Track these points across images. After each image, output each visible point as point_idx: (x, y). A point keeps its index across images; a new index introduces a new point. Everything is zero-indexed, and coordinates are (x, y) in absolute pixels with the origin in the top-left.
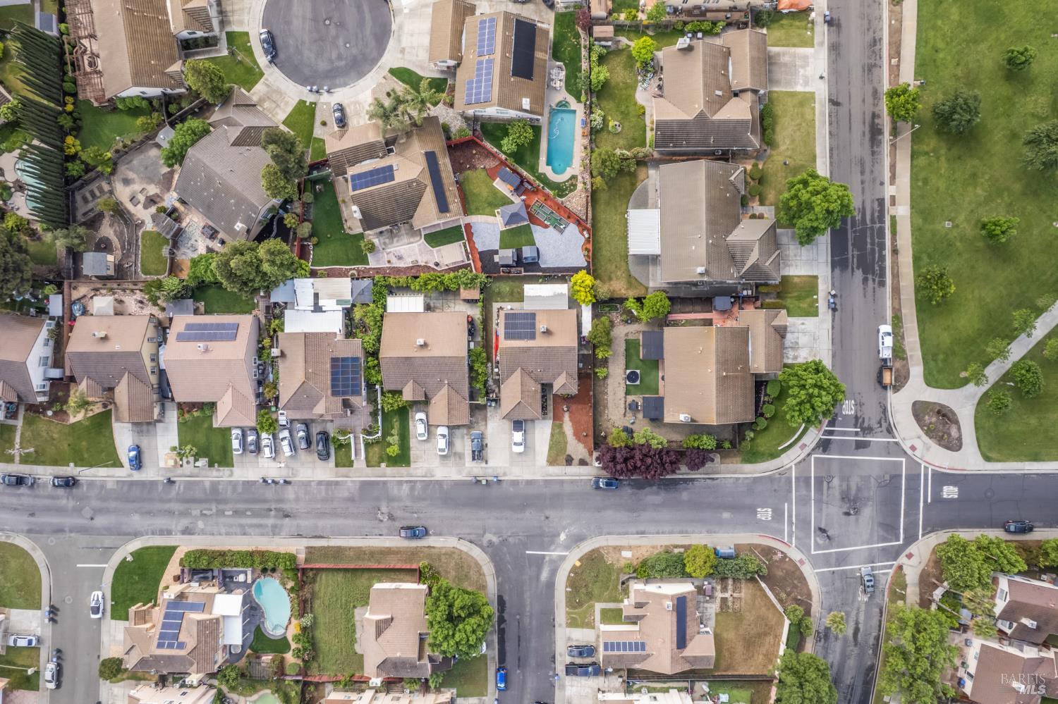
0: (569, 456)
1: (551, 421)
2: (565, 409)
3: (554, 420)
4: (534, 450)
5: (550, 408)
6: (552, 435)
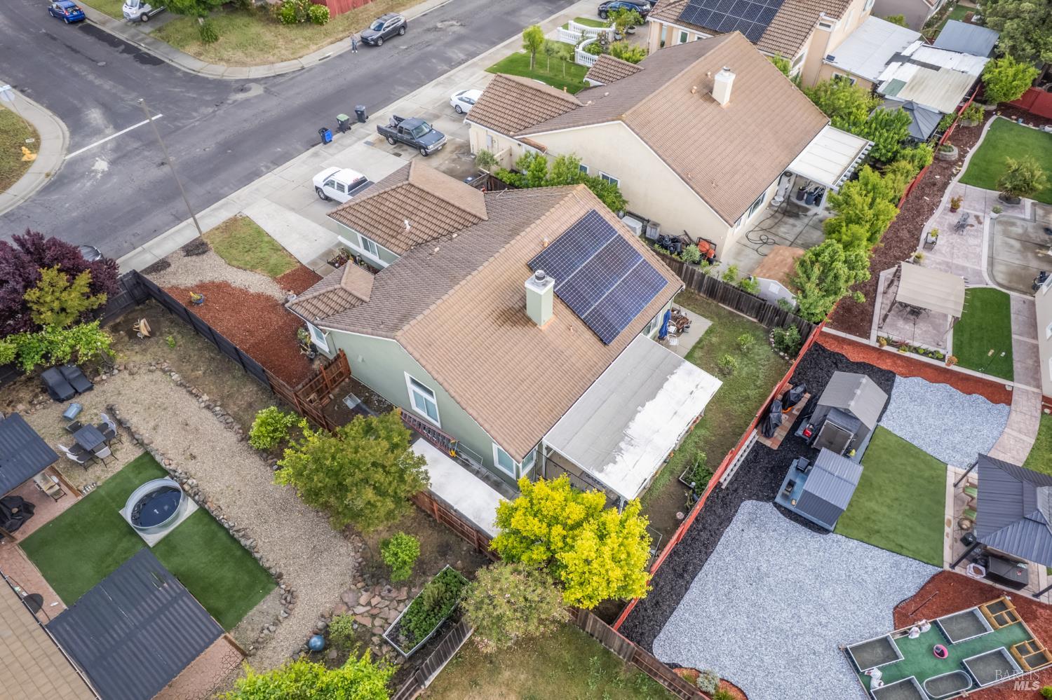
0: (202, 253)
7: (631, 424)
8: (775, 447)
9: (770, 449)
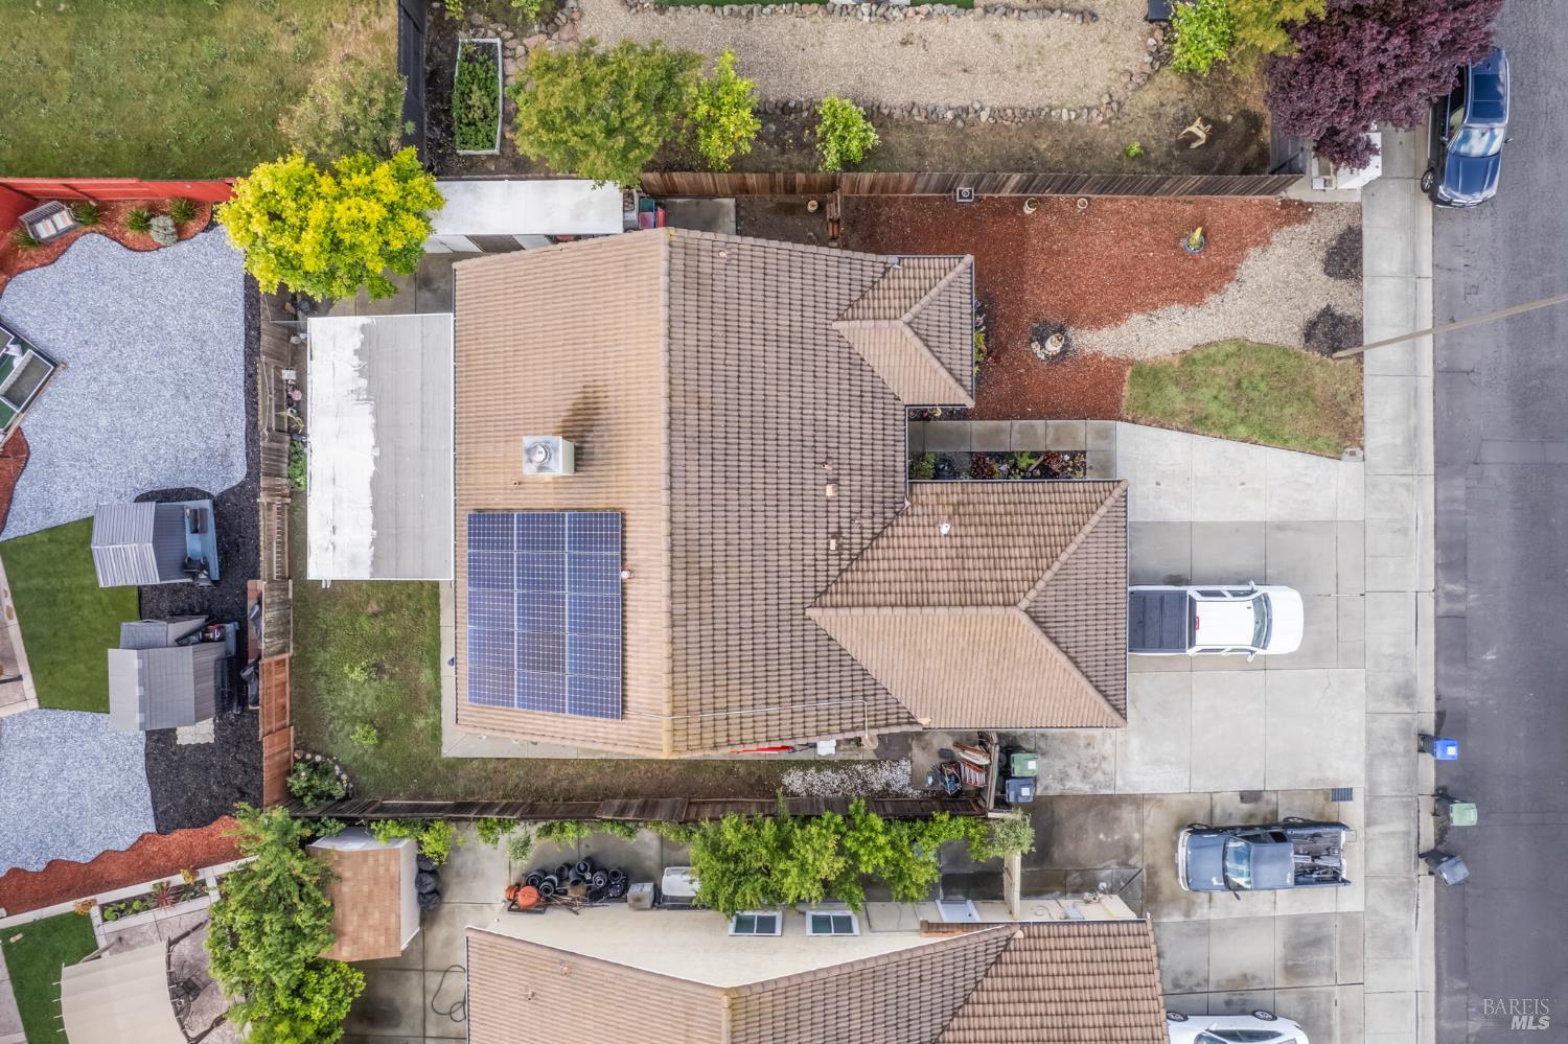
0: (1309, 332)
1: (1122, 427)
2: (1053, 346)
3: (1110, 412)
4: (1281, 527)
5: (1044, 433)
6: (1197, 423)
7: (371, 421)
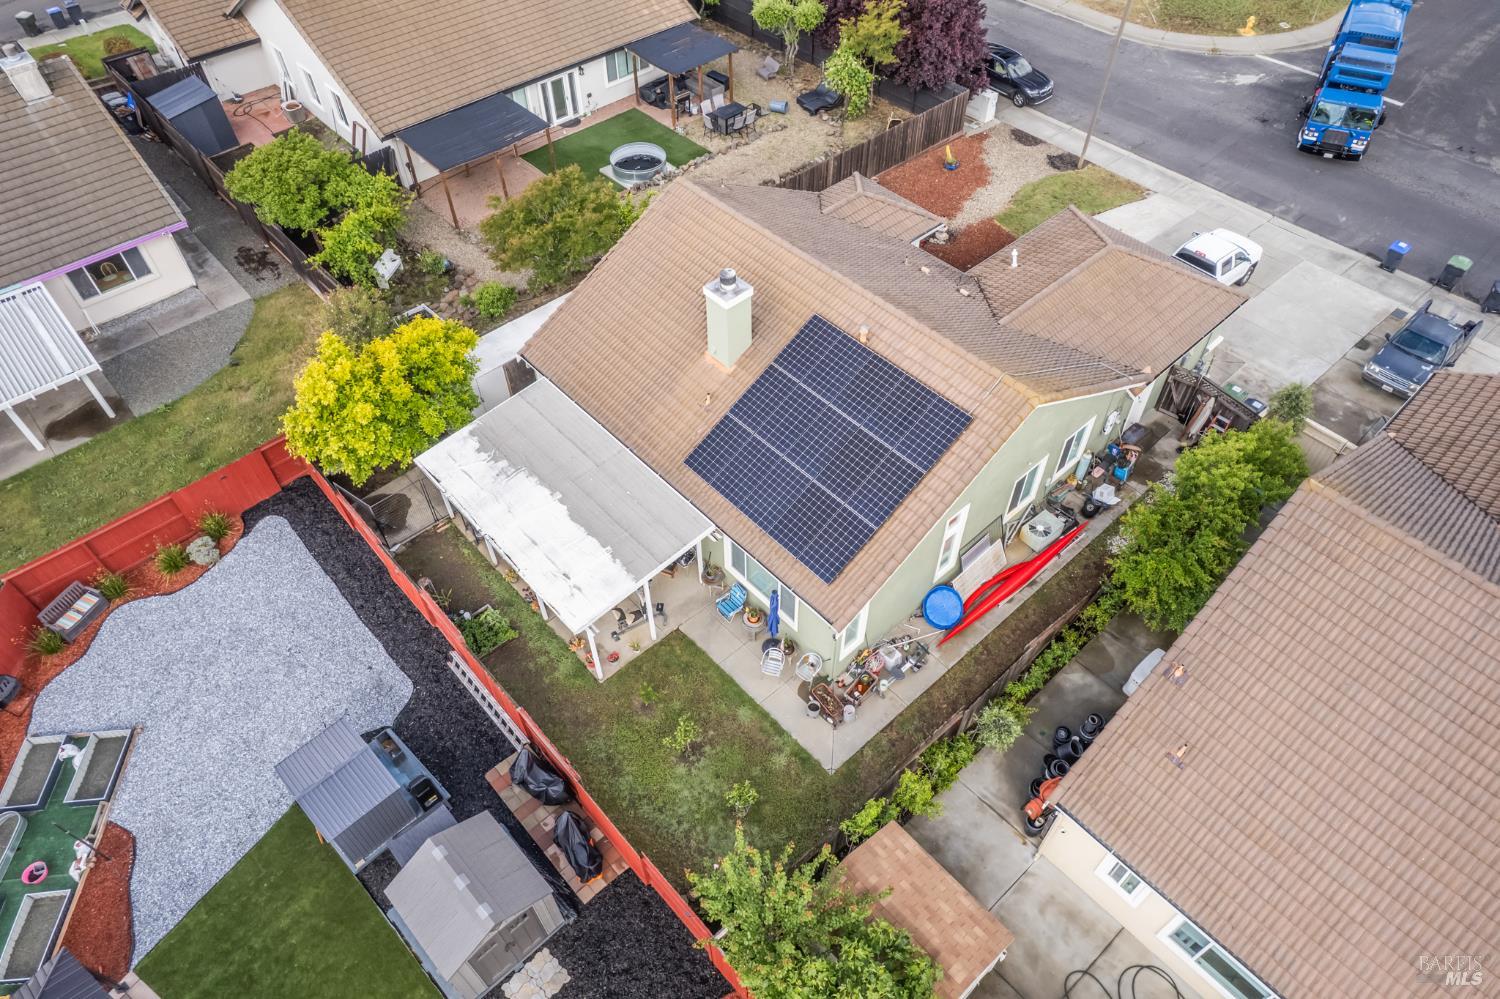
7: (533, 480)
8: (490, 777)
9: (491, 765)
